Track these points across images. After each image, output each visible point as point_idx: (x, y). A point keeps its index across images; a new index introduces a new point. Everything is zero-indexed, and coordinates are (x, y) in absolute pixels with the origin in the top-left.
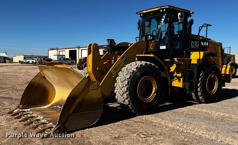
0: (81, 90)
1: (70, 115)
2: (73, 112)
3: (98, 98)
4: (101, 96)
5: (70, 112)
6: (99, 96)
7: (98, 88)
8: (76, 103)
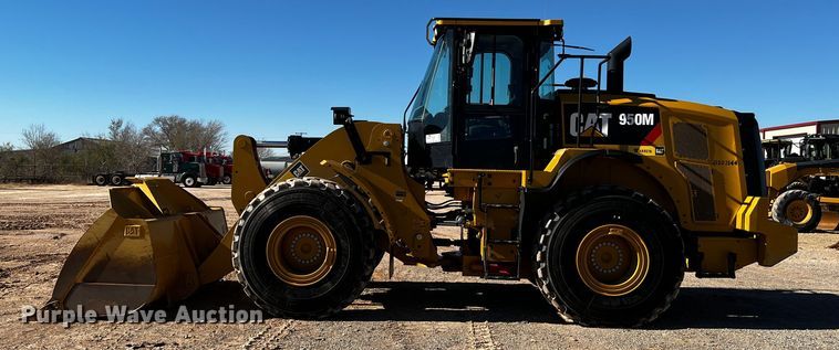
0: (101, 235)
1: (77, 285)
2: (85, 280)
3: (143, 258)
4: (151, 253)
5: (79, 278)
6: (145, 254)
7: (142, 236)
8: (92, 263)
